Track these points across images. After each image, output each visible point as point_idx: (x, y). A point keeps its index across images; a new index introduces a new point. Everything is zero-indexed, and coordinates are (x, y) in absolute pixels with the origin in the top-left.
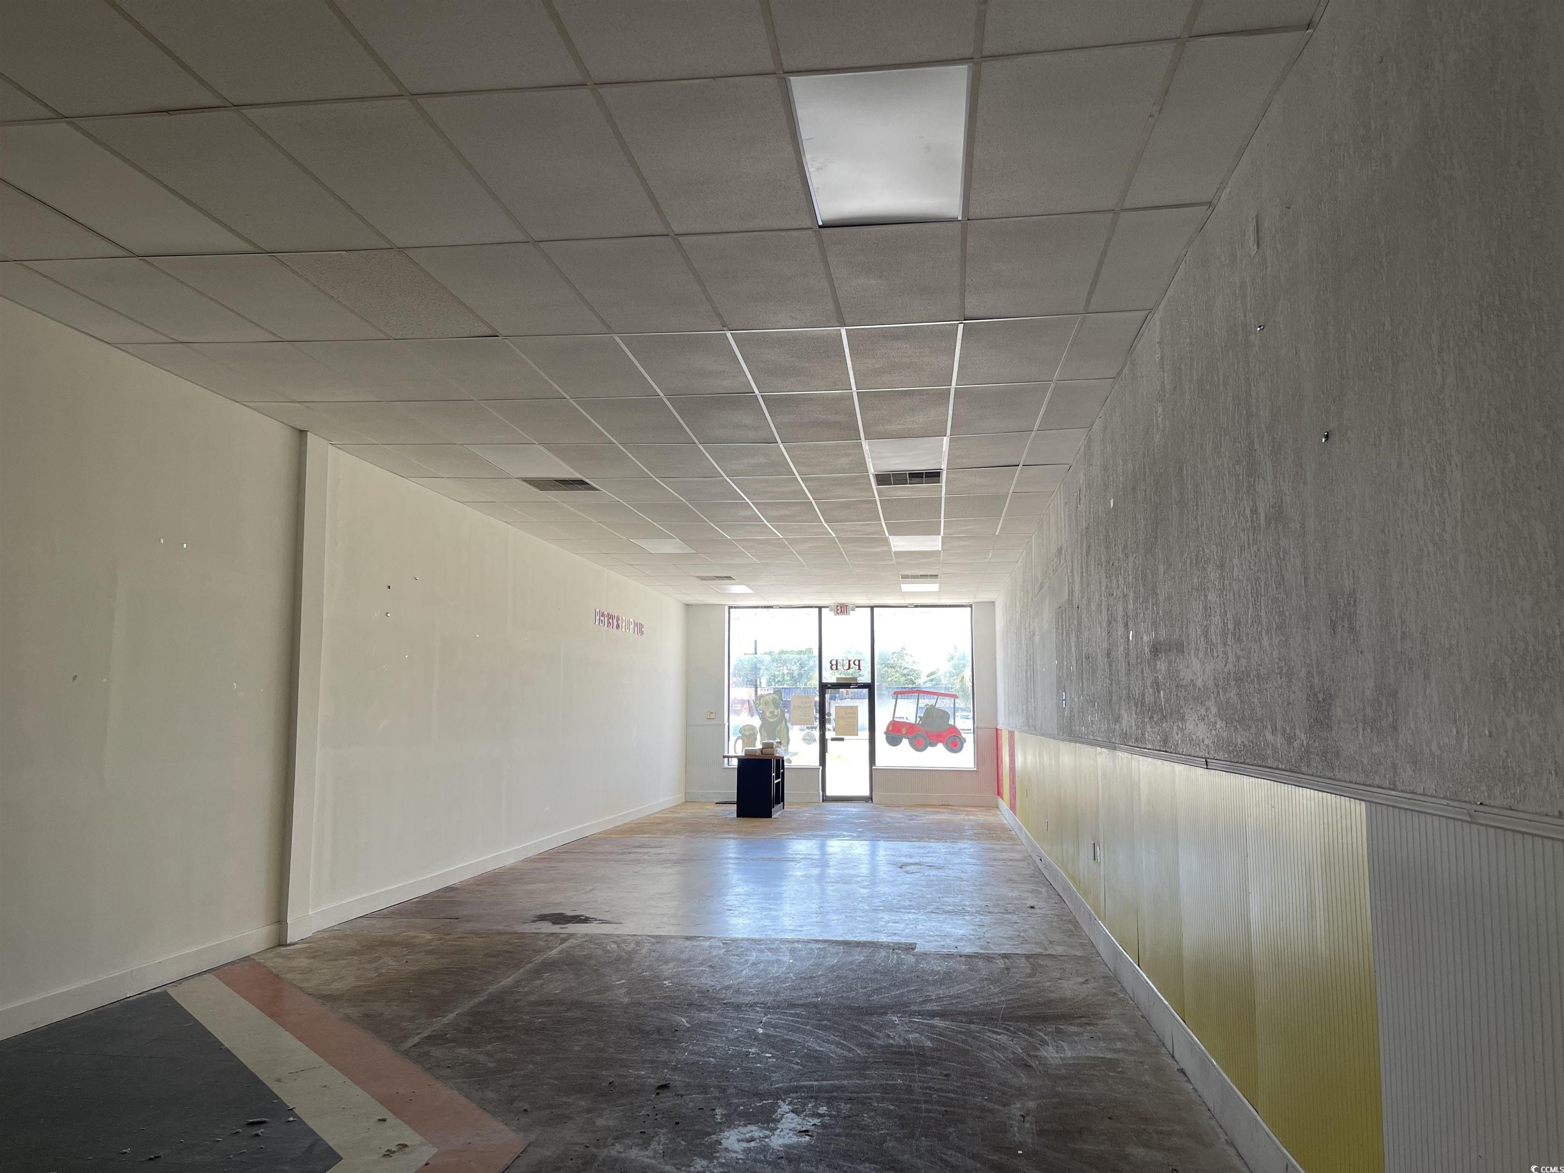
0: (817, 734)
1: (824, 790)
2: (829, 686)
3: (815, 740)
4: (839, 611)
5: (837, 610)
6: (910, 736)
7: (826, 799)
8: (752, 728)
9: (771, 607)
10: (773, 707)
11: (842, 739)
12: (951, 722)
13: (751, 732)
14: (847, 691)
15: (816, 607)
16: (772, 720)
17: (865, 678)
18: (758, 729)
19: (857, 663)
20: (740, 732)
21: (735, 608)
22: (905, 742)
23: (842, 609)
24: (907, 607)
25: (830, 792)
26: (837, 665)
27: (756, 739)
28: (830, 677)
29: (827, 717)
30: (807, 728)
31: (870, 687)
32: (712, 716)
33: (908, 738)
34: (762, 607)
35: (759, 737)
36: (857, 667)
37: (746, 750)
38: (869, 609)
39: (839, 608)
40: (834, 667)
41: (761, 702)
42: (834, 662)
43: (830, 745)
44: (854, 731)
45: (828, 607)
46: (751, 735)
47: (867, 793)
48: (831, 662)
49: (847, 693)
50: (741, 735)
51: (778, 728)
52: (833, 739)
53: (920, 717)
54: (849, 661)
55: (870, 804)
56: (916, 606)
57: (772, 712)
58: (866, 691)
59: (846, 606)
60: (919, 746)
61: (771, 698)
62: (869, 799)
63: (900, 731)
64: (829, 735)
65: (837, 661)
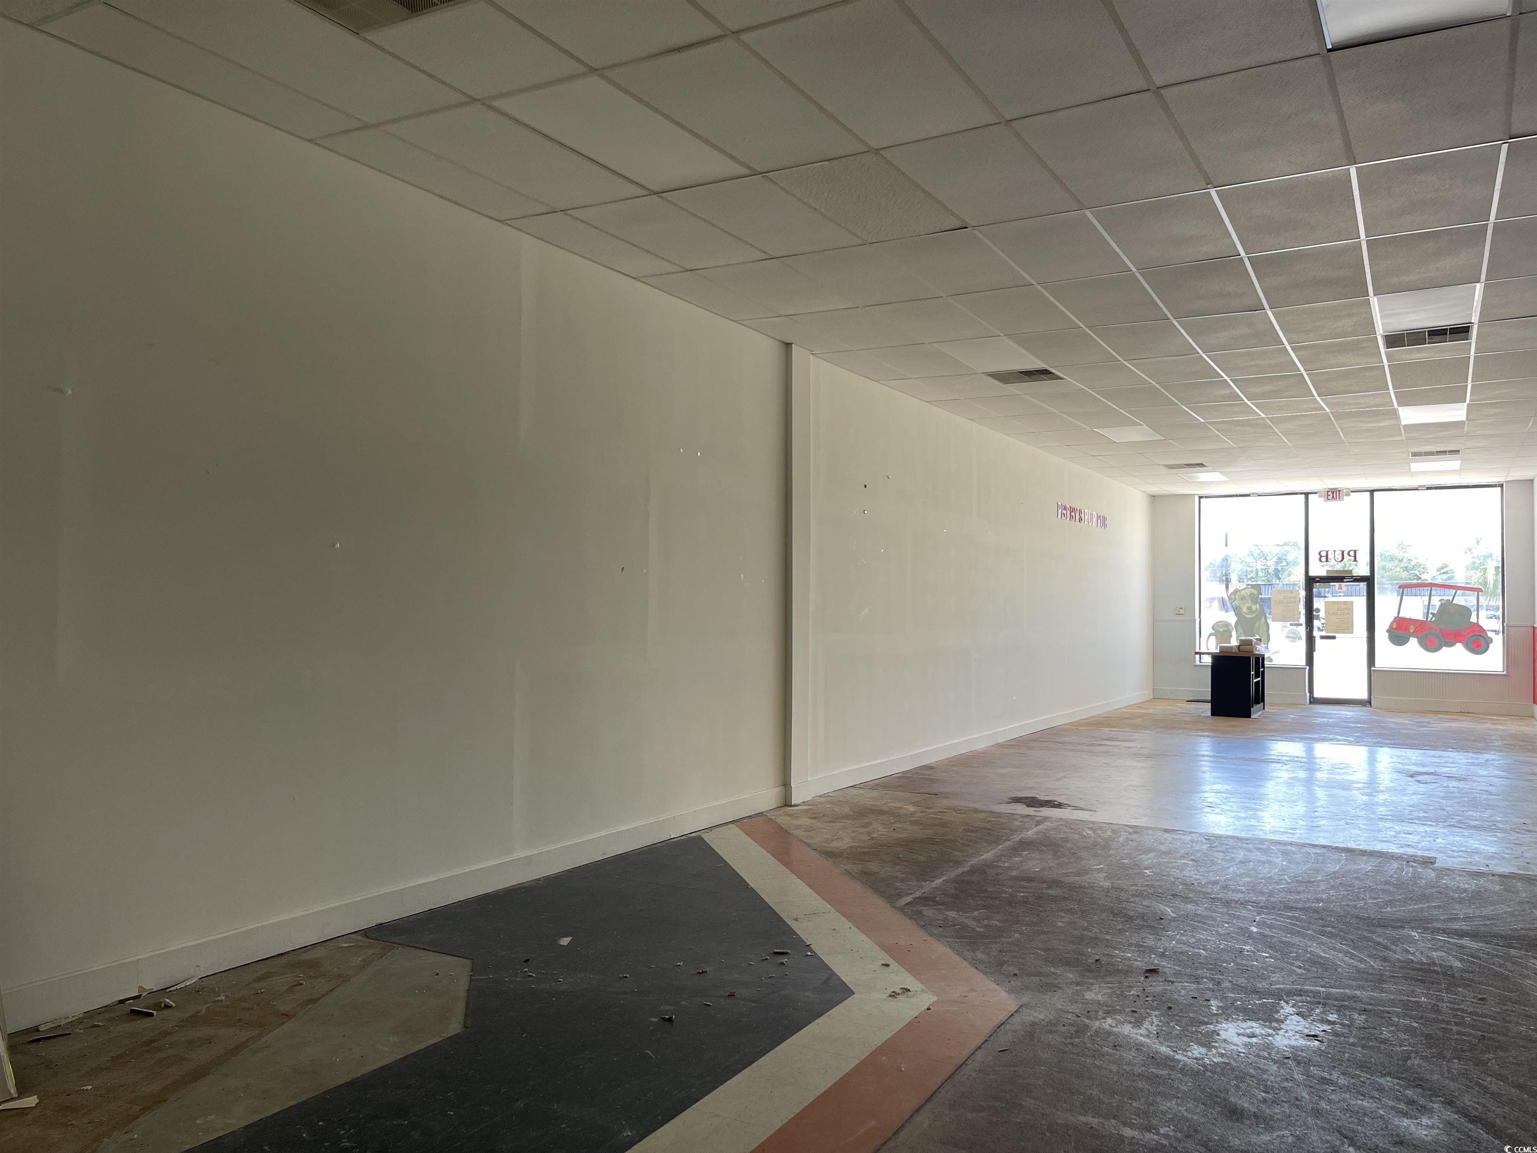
0: (1302, 631)
1: (1311, 690)
2: (1317, 579)
3: (1300, 638)
4: (1330, 497)
5: (1328, 495)
6: (1420, 635)
7: (1314, 701)
8: (1227, 625)
9: (1248, 495)
10: (1250, 601)
11: (1334, 638)
12: (1473, 619)
13: (1226, 629)
14: (1340, 585)
15: (1301, 493)
16: (1250, 616)
17: (1362, 570)
18: (1233, 625)
19: (1352, 553)
20: (1213, 628)
21: (1206, 497)
22: (1413, 641)
23: (1334, 494)
24: (1417, 489)
25: (1317, 694)
26: (1327, 556)
27: (1231, 636)
28: (1318, 570)
29: (1314, 613)
30: (1291, 625)
31: (1369, 581)
32: (1182, 611)
33: (1417, 637)
34: (1237, 496)
35: (1234, 633)
36: (1353, 558)
37: (1221, 647)
38: (1368, 493)
39: (1330, 493)
40: (1324, 559)
41: (1237, 597)
42: (1323, 554)
43: (1319, 643)
44: (1348, 628)
45: (1316, 493)
46: (1225, 631)
47: (1364, 696)
48: (1320, 554)
49: (1340, 588)
50: (1214, 632)
51: (1257, 625)
52: (1322, 637)
53: (1432, 613)
54: (1343, 552)
55: (1368, 709)
56: (1429, 488)
57: (1249, 608)
58: (1363, 586)
59: (1339, 491)
60: (1430, 645)
61: (1249, 594)
62: (1368, 702)
63: (1406, 629)
64: (1316, 633)
65: (1327, 552)
